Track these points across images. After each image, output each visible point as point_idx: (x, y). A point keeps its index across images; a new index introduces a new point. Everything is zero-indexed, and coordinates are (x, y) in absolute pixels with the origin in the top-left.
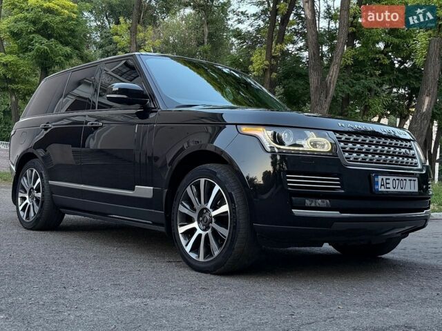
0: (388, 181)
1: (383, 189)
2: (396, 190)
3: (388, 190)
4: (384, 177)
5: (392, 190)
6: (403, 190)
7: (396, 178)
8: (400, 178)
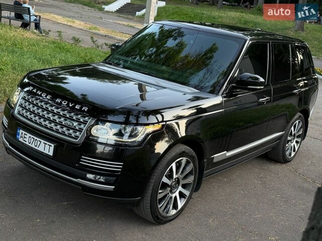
0: (25, 136)
1: (21, 140)
2: (30, 145)
3: (24, 142)
4: (24, 132)
5: (27, 143)
6: (36, 148)
7: (32, 136)
8: (35, 138)
